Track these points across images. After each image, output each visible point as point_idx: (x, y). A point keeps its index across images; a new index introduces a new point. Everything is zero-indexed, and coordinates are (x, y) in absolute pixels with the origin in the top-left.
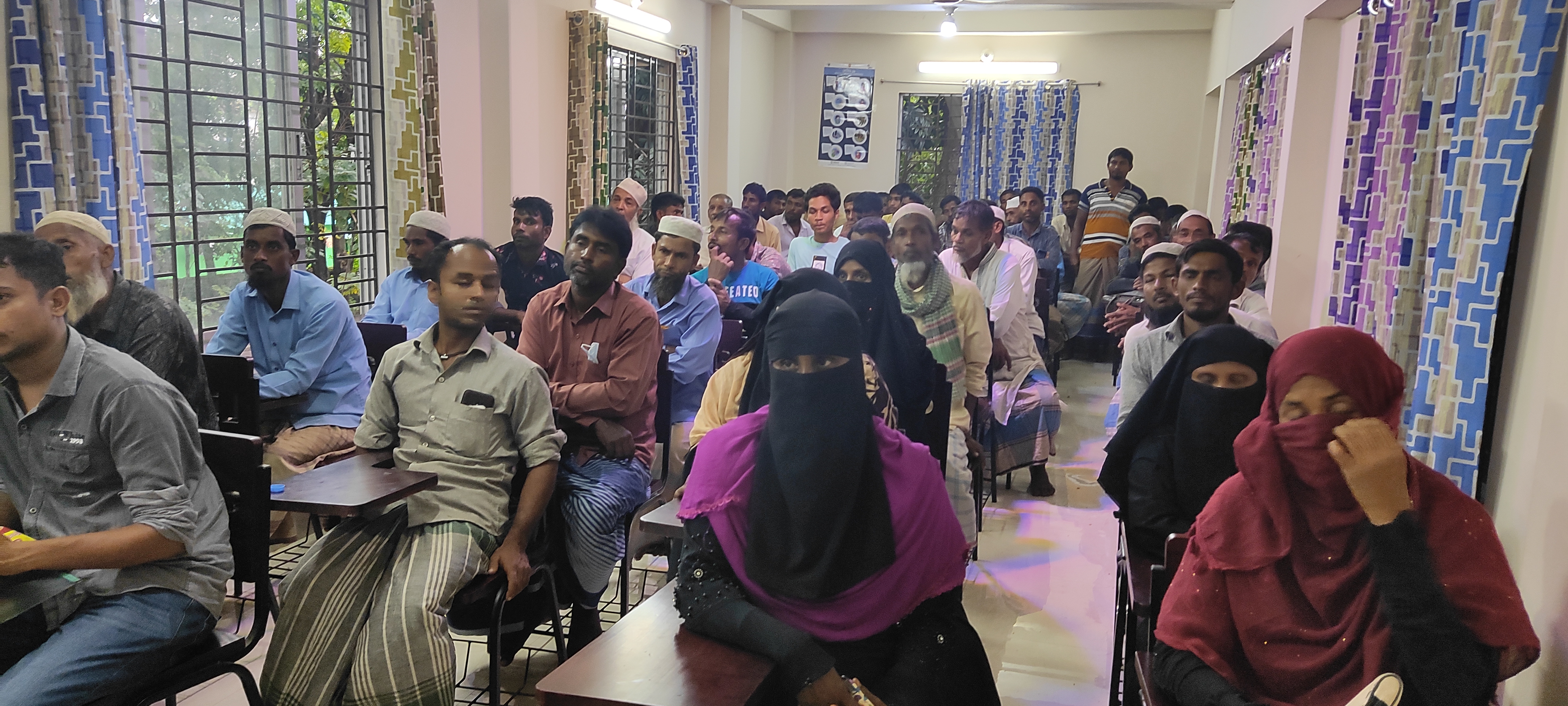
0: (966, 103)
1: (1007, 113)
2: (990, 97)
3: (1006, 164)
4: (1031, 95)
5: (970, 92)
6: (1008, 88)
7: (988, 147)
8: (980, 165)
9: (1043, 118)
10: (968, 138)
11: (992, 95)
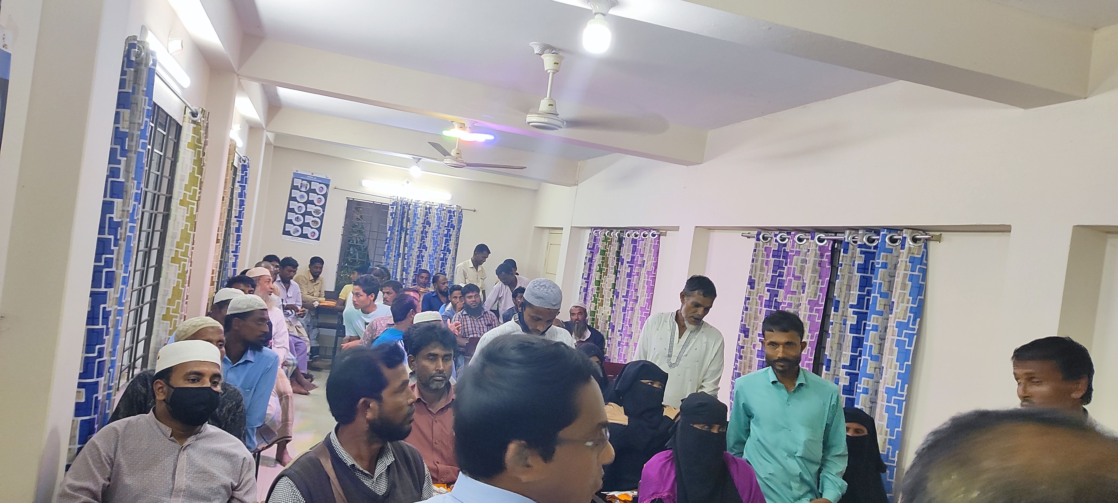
0: (392, 210)
1: (418, 220)
3: (415, 252)
4: (434, 211)
5: (395, 203)
6: (420, 205)
7: (405, 240)
10: (392, 233)
11: (410, 208)
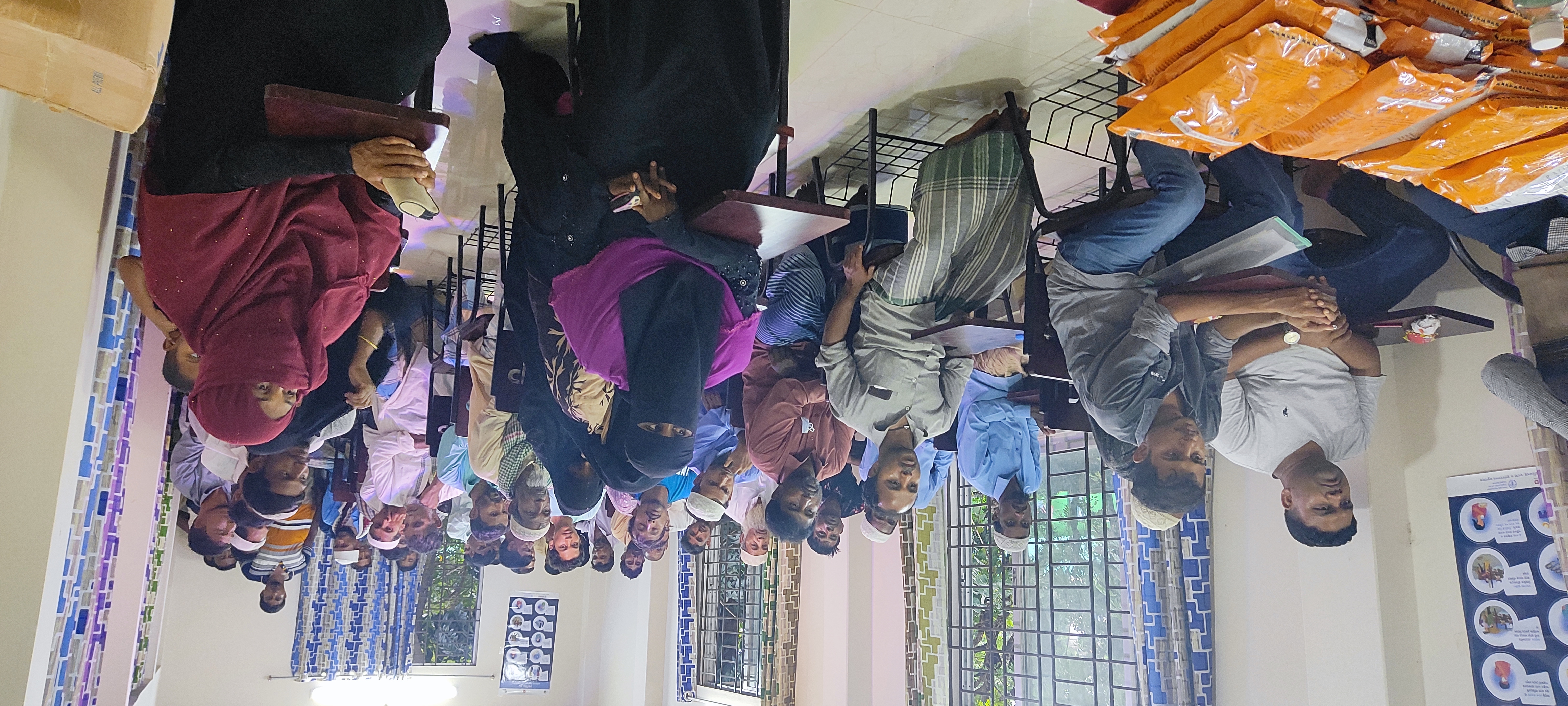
0: (409, 657)
1: (368, 648)
2: (384, 663)
3: (370, 597)
4: (342, 666)
5: (404, 668)
6: (365, 673)
7: (388, 614)
8: (397, 596)
9: (330, 644)
10: (408, 623)
11: (382, 666)
